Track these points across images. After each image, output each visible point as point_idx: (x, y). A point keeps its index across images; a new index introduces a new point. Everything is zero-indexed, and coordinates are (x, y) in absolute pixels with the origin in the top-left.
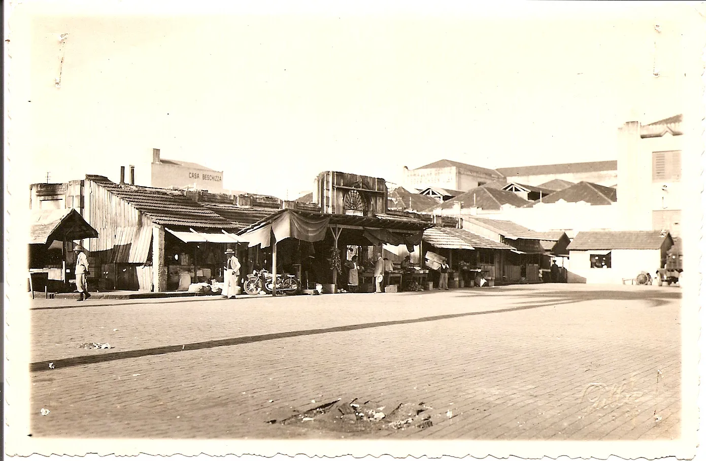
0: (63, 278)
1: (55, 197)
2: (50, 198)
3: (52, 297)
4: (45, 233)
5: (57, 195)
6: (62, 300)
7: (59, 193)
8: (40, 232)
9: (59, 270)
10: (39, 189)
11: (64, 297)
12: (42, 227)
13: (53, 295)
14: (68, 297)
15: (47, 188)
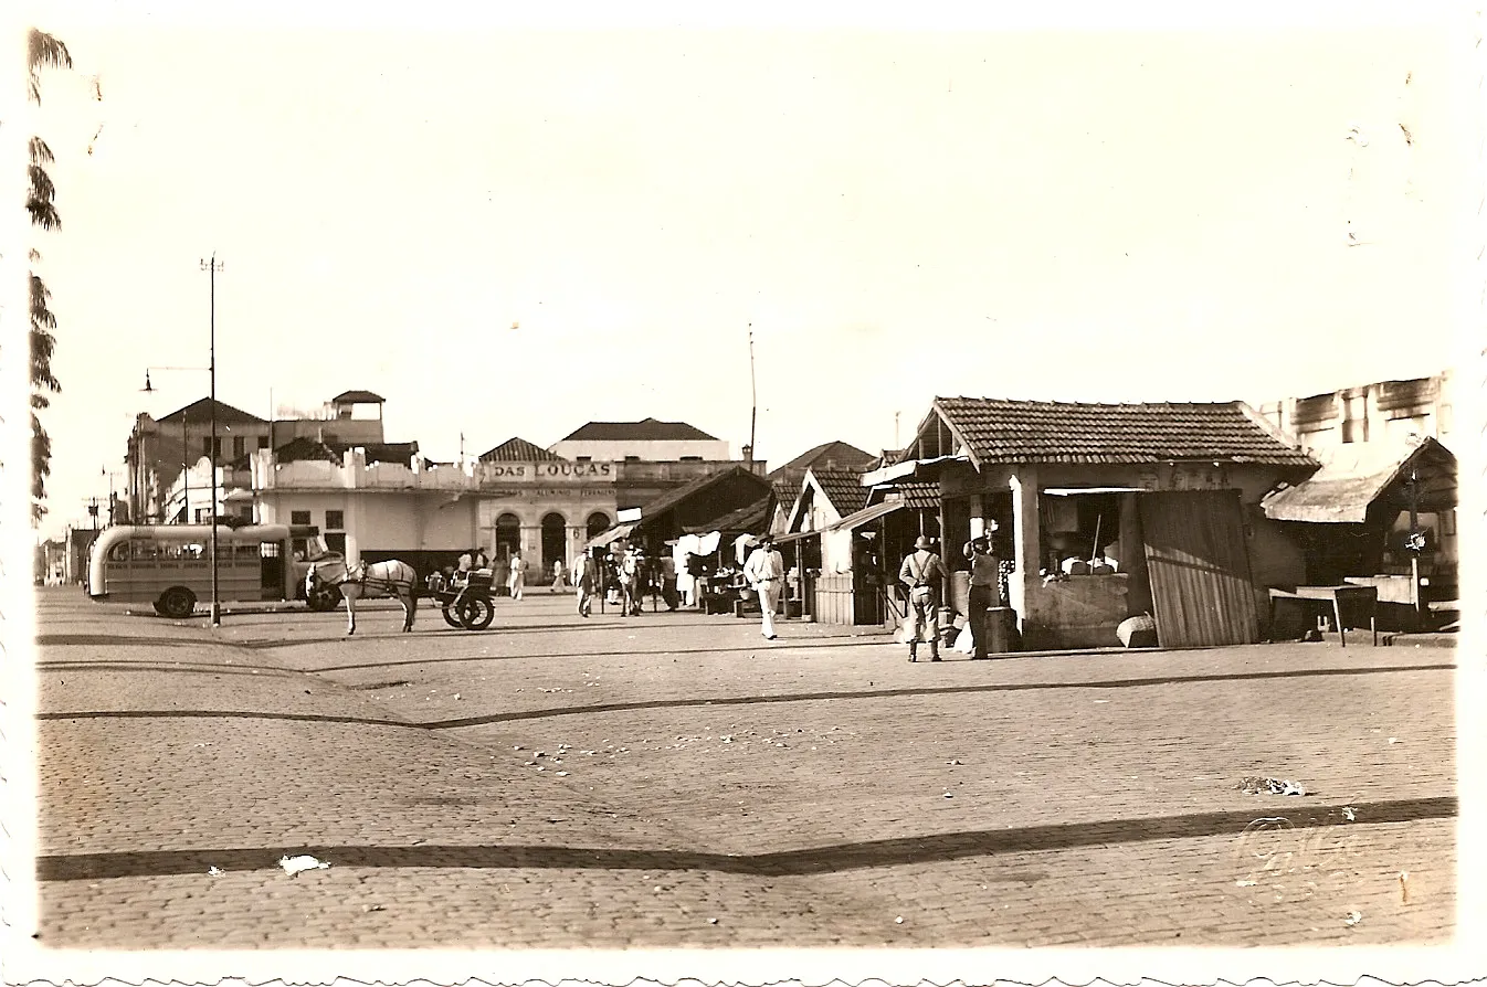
0: (1415, 600)
1: (1416, 409)
2: (1404, 413)
3: (1388, 642)
4: (1362, 496)
5: (1419, 404)
6: (1411, 648)
7: (1421, 399)
8: (1354, 494)
9: (1406, 582)
10: (1382, 395)
11: (1415, 642)
12: (1359, 482)
13: (1390, 637)
14: (1423, 643)
15: (1397, 390)
